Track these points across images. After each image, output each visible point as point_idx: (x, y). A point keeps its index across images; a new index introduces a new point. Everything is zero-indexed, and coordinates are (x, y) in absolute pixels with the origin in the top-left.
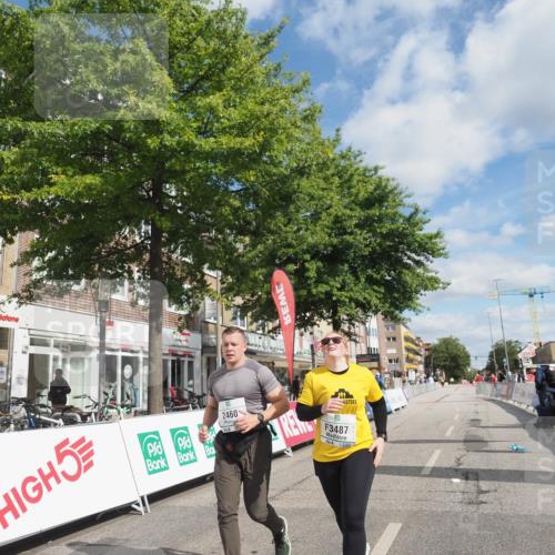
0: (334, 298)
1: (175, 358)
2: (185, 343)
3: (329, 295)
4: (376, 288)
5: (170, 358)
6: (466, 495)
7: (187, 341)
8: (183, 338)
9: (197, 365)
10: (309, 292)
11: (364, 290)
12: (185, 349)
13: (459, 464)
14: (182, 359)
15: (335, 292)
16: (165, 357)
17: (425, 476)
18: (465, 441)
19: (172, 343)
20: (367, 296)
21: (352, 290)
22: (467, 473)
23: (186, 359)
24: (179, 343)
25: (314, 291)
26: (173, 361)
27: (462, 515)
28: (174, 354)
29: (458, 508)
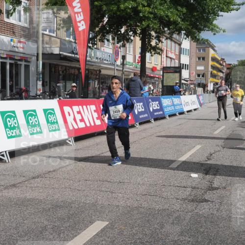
0: (141, 15)
1: (12, 62)
2: (21, 50)
3: (136, 11)
4: (179, 8)
5: (8, 61)
6: (195, 192)
7: (23, 48)
8: (19, 45)
9: (32, 68)
10: (119, 7)
11: (168, 9)
12: (22, 55)
13: (209, 159)
14: (19, 63)
15: (140, 8)
16: (4, 61)
17: (171, 169)
18: (227, 139)
19: (9, 49)
20: (169, 14)
21: (156, 8)
22: (210, 168)
23: (23, 63)
24: (17, 50)
25: (122, 6)
26: (11, 64)
27: (175, 215)
28: (11, 58)
29: (177, 207)
